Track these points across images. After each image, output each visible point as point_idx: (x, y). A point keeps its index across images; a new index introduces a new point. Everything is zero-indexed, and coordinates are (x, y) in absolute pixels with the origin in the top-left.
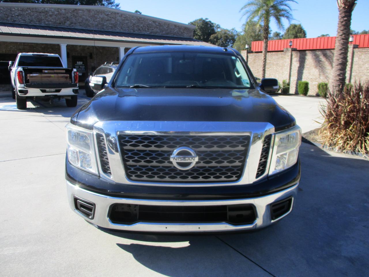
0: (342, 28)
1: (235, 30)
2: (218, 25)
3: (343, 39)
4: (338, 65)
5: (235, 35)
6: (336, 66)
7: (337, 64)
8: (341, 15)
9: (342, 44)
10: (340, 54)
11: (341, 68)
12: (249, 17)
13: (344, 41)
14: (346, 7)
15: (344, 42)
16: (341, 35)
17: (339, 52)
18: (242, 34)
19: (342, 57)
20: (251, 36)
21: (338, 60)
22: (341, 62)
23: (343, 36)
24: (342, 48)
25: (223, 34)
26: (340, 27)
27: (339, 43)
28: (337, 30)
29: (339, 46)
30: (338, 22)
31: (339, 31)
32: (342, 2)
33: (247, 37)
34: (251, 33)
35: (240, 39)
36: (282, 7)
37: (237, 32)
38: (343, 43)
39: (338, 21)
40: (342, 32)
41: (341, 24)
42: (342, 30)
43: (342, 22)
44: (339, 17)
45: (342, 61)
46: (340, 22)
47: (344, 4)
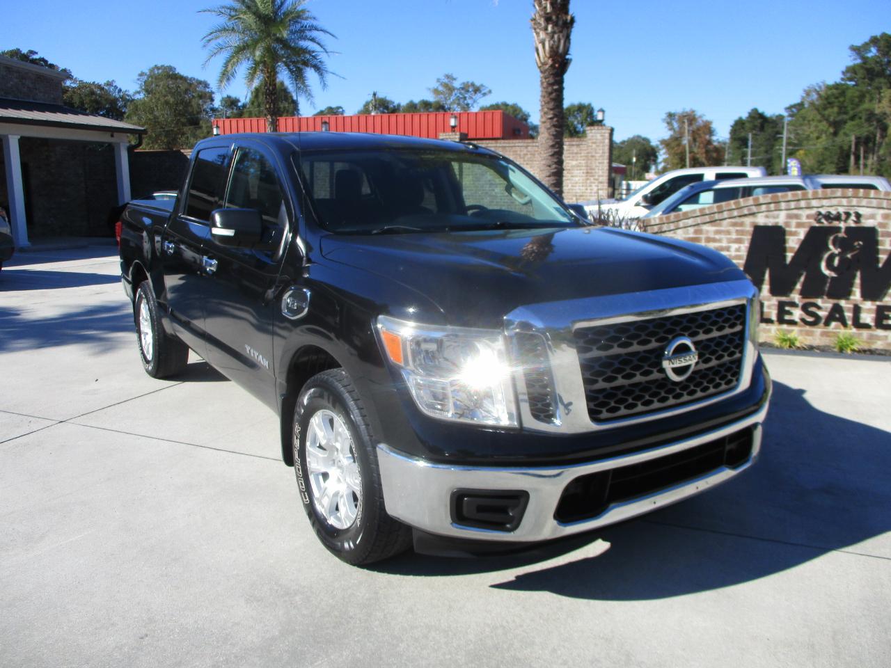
0: (551, 105)
1: (116, 87)
2: (65, 70)
3: (554, 126)
4: (549, 176)
5: (116, 100)
6: (547, 178)
7: (548, 174)
8: (547, 80)
9: (553, 135)
10: (552, 155)
11: (555, 182)
12: (230, 60)
13: (557, 129)
14: (557, 65)
15: (556, 131)
16: (551, 118)
17: (550, 150)
18: (141, 96)
19: (556, 160)
20: (167, 103)
21: (550, 166)
22: (555, 170)
23: (555, 119)
24: (554, 143)
25: (86, 96)
26: (548, 103)
27: (549, 134)
28: (540, 108)
29: (548, 139)
30: (540, 94)
31: (546, 110)
32: (548, 55)
33: (156, 106)
34: (165, 96)
35: (136, 108)
36: (304, 44)
37: (120, 90)
38: (555, 133)
39: (542, 91)
40: (552, 112)
41: (548, 97)
42: (551, 109)
43: (550, 94)
44: (542, 83)
45: (556, 168)
46: (546, 92)
47: (553, 60)
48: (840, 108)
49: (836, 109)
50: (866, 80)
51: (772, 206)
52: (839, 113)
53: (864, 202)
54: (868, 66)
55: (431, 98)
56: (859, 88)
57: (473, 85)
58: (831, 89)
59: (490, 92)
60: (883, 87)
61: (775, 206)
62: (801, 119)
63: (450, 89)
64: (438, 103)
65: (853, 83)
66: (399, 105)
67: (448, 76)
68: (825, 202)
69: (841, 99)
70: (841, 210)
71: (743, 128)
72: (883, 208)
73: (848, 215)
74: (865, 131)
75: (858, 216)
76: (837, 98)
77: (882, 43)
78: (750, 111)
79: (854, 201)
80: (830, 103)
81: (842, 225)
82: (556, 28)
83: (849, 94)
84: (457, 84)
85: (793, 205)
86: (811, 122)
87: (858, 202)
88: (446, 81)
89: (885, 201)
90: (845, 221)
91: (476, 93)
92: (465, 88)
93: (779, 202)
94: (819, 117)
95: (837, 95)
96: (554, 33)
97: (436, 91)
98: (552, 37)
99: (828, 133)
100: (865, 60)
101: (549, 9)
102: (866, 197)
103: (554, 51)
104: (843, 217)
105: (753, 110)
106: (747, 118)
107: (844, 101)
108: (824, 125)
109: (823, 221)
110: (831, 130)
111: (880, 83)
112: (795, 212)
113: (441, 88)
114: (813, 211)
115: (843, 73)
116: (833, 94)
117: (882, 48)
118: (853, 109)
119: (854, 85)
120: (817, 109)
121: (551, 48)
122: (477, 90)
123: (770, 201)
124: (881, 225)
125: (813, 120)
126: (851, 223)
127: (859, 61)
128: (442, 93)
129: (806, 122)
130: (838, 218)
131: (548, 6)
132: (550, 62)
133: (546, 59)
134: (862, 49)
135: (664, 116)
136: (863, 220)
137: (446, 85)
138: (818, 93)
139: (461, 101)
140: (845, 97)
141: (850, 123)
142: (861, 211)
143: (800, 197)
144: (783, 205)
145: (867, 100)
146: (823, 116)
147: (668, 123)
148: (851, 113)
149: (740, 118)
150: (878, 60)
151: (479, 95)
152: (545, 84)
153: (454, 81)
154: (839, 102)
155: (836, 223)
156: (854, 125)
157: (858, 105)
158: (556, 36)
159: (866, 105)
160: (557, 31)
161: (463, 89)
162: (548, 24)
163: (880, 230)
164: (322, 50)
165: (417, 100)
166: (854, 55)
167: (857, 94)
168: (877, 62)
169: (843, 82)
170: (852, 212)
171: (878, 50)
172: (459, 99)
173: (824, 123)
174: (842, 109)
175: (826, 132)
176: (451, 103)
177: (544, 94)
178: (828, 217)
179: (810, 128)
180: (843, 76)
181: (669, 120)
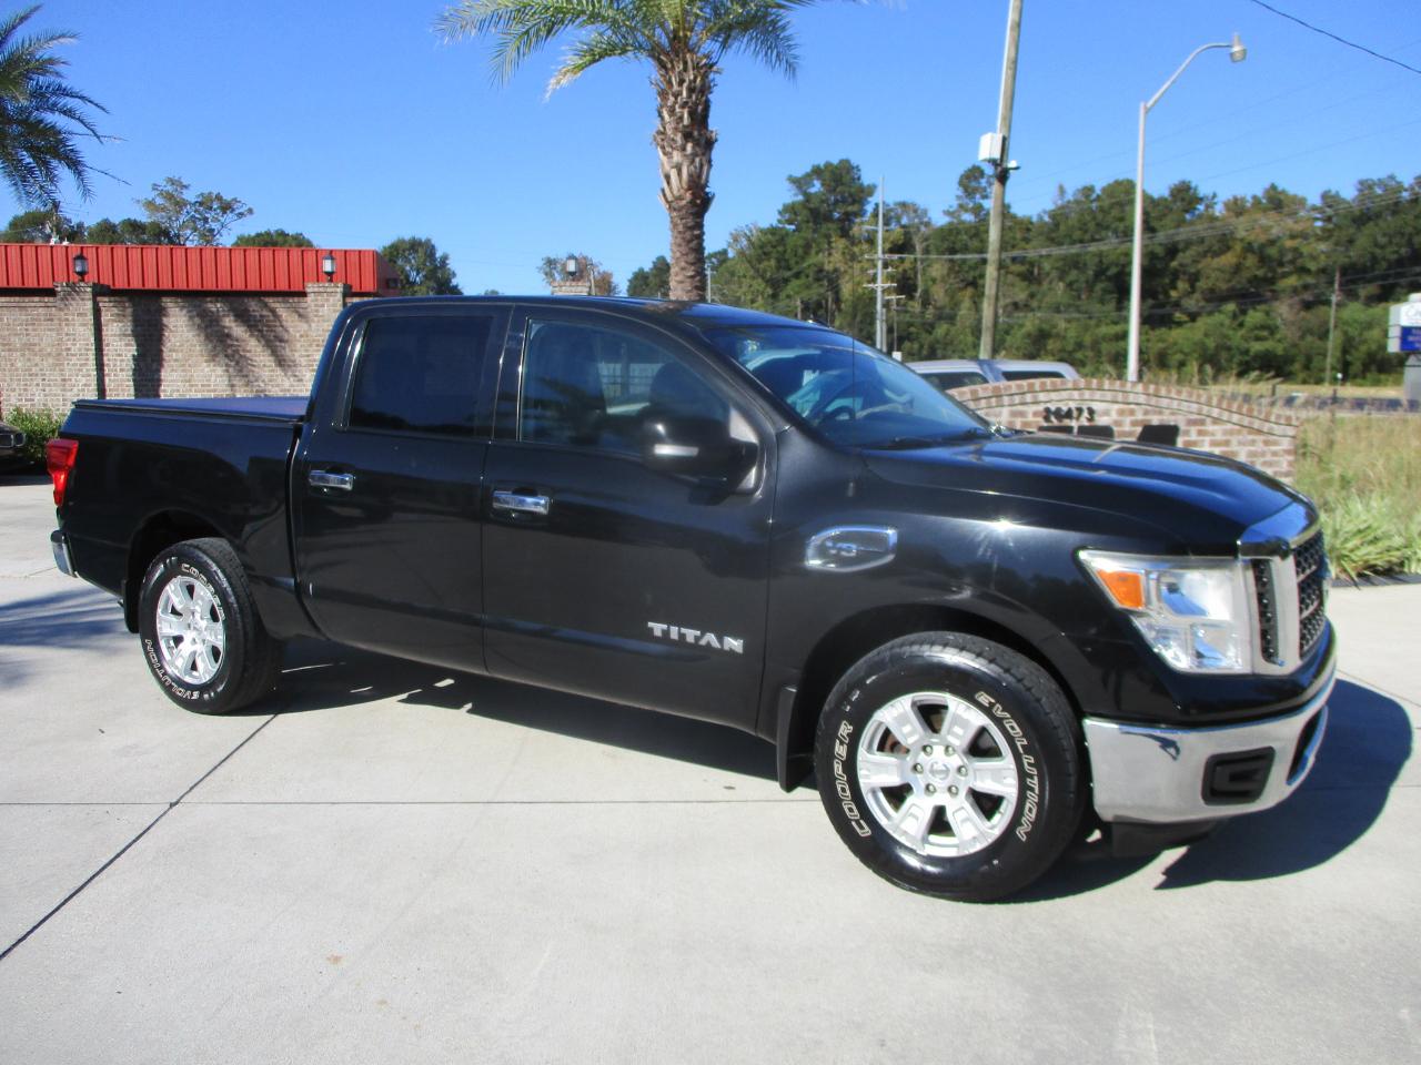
14: (698, 201)
32: (685, 186)
40: (693, 268)
42: (692, 264)
46: (683, 238)
47: (693, 194)
48: (778, 261)
49: (773, 263)
50: (811, 224)
51: (993, 400)
52: (779, 268)
53: (1098, 395)
54: (812, 206)
55: (143, 216)
56: (803, 234)
57: (219, 197)
58: (766, 234)
59: (250, 211)
60: (833, 235)
61: (997, 402)
62: (727, 275)
63: (180, 204)
64: (155, 225)
65: (793, 227)
66: (80, 226)
67: (172, 181)
68: (1054, 396)
69: (780, 249)
70: (1073, 405)
71: (647, 285)
72: (1117, 402)
73: (1080, 410)
74: (814, 293)
75: (1091, 412)
76: (774, 247)
77: (827, 175)
78: (655, 260)
79: (1087, 394)
80: (765, 254)
81: (1074, 424)
82: (698, 149)
83: (791, 242)
84: (190, 196)
85: (1017, 399)
86: (744, 280)
87: (1091, 395)
88: (169, 188)
89: (1121, 394)
90: (1078, 419)
91: (224, 213)
92: (205, 202)
93: (1001, 396)
94: (752, 272)
95: (774, 243)
96: (694, 155)
97: (150, 204)
98: (693, 162)
99: (766, 296)
100: (808, 197)
101: (686, 121)
102: (1100, 389)
103: (694, 182)
104: (1075, 414)
105: (658, 259)
106: (651, 269)
107: (785, 251)
108: (759, 284)
109: (1053, 419)
110: (769, 291)
111: (829, 229)
112: (1020, 408)
113: (159, 201)
114: (1041, 408)
115: (780, 213)
116: (770, 242)
117: (828, 182)
118: (797, 263)
119: (794, 231)
120: (749, 262)
121: (690, 175)
122: (226, 207)
123: (990, 394)
124: (1118, 423)
125: (745, 276)
126: (1084, 422)
127: (800, 198)
128: (163, 209)
129: (736, 278)
130: (1069, 414)
131: (686, 116)
132: (688, 196)
133: (682, 191)
134: (803, 182)
135: (541, 263)
136: (1096, 417)
137: (169, 197)
138: (749, 239)
139: (199, 225)
140: (784, 245)
141: (795, 283)
142: (1096, 406)
143: (1026, 389)
144: (1006, 400)
145: (813, 251)
146: (757, 271)
147: (546, 274)
148: (795, 270)
149: (641, 270)
150: (824, 198)
151: (230, 216)
152: (681, 228)
153: (184, 191)
154: (778, 252)
155: (1067, 422)
156: (800, 286)
157: (803, 259)
158: (697, 160)
159: (813, 259)
160: (700, 152)
161: (201, 204)
162: (687, 142)
163: (1115, 429)
164: (85, 130)
165: (116, 219)
166: (794, 190)
167: (801, 242)
168: (823, 201)
169: (780, 226)
170: (1085, 407)
171: (823, 185)
172: (193, 219)
173: (760, 280)
174: (783, 263)
175: (762, 294)
176: (181, 227)
177: (679, 240)
178: (1058, 414)
179: (741, 287)
180: (779, 217)
181: (548, 270)
